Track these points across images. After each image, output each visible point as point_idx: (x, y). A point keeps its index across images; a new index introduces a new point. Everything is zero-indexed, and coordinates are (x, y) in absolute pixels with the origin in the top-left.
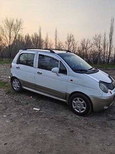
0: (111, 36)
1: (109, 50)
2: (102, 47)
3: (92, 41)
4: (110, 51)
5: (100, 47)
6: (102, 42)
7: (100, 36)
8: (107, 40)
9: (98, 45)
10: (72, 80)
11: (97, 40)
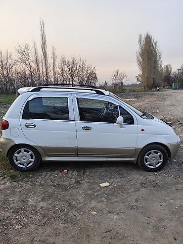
0: (44, 48)
1: (44, 70)
2: (34, 65)
3: (16, 56)
4: (47, 73)
5: (30, 67)
6: (32, 58)
7: (26, 48)
8: (39, 55)
9: (27, 62)
10: (143, 130)
11: (24, 54)
